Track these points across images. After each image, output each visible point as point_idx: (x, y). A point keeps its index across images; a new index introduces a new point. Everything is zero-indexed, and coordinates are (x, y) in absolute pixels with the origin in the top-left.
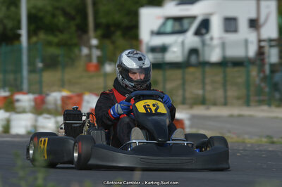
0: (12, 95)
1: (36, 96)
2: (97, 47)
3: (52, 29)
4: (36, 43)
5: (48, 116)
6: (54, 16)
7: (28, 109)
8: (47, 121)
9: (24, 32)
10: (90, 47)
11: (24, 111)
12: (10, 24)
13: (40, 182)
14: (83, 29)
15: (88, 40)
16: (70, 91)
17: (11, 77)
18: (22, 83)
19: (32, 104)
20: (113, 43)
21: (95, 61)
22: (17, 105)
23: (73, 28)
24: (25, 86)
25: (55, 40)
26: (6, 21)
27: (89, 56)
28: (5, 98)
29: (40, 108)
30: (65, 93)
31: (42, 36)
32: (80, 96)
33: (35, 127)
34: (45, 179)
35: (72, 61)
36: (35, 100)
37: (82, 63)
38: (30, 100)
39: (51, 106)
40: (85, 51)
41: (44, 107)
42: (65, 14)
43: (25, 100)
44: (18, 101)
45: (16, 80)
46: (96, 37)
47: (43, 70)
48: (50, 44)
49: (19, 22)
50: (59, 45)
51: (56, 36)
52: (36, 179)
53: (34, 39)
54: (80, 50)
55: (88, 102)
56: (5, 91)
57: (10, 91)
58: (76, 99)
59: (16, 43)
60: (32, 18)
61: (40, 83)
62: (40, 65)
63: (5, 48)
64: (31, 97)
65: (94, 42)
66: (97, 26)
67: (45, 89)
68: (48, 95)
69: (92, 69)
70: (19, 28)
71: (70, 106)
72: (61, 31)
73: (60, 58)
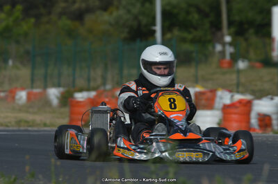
2: (231, 44)
3: (186, 26)
4: (170, 40)
6: (188, 13)
9: (158, 28)
10: (224, 44)
12: (144, 21)
14: (217, 26)
15: (222, 36)
16: (203, 86)
20: (246, 40)
21: (228, 57)
23: (207, 25)
25: (190, 37)
26: (141, 18)
27: (223, 53)
30: (199, 89)
31: (176, 32)
32: (213, 91)
35: (206, 57)
37: (215, 59)
40: (219, 48)
42: (199, 11)
46: (229, 34)
48: (184, 40)
49: (154, 18)
50: (193, 41)
51: (190, 33)
53: (168, 36)
54: (214, 47)
55: (221, 98)
58: (209, 95)
59: (151, 39)
60: (165, 14)
63: (138, 44)
65: (228, 39)
66: (230, 24)
69: (226, 65)
70: (154, 24)
71: (203, 102)
72: (196, 29)
73: (194, 55)
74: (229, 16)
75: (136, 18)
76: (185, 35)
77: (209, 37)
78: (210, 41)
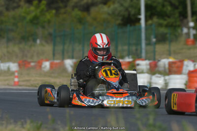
0: (134, 61)
1: (151, 61)
2: (194, 28)
3: (162, 15)
4: (151, 25)
5: (159, 76)
6: (163, 6)
7: (145, 71)
8: (158, 79)
9: (142, 17)
10: (189, 28)
11: (142, 72)
12: (133, 12)
13: (151, 121)
14: (184, 15)
15: (188, 22)
16: (175, 58)
17: (134, 48)
18: (141, 52)
19: (148, 67)
21: (192, 38)
22: (138, 67)
23: (177, 15)
24: (143, 55)
26: (130, 9)
27: (188, 34)
28: (129, 63)
29: (153, 70)
30: (171, 60)
31: (155, 19)
32: (182, 61)
33: (150, 83)
34: (155, 120)
35: (176, 37)
36: (150, 64)
37: (183, 39)
38: (146, 65)
39: (161, 69)
40: (185, 30)
41: (157, 69)
42: (172, 5)
43: (143, 64)
44: (138, 65)
45: (137, 50)
46: (193, 21)
47: (156, 43)
48: (161, 25)
49: (139, 10)
50: (167, 26)
51: (165, 20)
52: (148, 119)
53: (150, 22)
54: (182, 30)
55: (187, 66)
56: (129, 58)
57: (132, 58)
58: (179, 64)
59: (137, 25)
60: (147, 7)
61: (154, 52)
62: (154, 40)
63: (129, 28)
64: (147, 62)
65: (192, 24)
66: (193, 13)
67: (157, 57)
68: (159, 61)
69: (190, 43)
70: (139, 14)
71: (175, 69)
72: (169, 17)
73: (168, 36)
74: (192, 8)
75: (127, 9)
76: (161, 21)
77: (178, 23)
78: (179, 26)
